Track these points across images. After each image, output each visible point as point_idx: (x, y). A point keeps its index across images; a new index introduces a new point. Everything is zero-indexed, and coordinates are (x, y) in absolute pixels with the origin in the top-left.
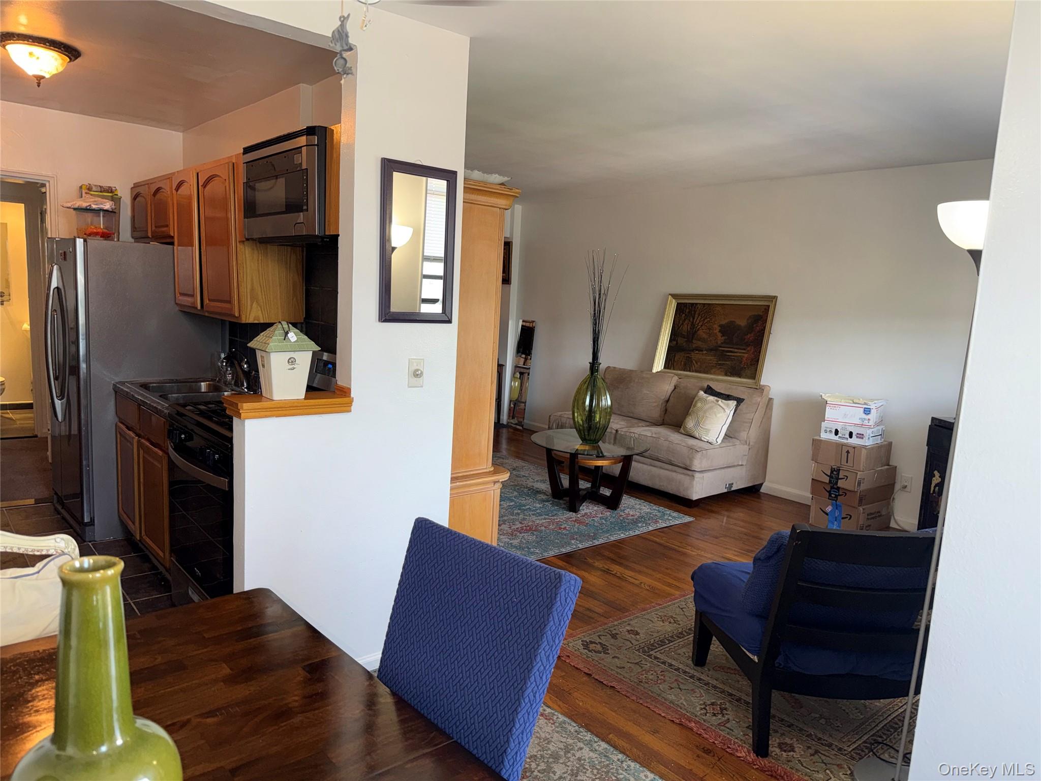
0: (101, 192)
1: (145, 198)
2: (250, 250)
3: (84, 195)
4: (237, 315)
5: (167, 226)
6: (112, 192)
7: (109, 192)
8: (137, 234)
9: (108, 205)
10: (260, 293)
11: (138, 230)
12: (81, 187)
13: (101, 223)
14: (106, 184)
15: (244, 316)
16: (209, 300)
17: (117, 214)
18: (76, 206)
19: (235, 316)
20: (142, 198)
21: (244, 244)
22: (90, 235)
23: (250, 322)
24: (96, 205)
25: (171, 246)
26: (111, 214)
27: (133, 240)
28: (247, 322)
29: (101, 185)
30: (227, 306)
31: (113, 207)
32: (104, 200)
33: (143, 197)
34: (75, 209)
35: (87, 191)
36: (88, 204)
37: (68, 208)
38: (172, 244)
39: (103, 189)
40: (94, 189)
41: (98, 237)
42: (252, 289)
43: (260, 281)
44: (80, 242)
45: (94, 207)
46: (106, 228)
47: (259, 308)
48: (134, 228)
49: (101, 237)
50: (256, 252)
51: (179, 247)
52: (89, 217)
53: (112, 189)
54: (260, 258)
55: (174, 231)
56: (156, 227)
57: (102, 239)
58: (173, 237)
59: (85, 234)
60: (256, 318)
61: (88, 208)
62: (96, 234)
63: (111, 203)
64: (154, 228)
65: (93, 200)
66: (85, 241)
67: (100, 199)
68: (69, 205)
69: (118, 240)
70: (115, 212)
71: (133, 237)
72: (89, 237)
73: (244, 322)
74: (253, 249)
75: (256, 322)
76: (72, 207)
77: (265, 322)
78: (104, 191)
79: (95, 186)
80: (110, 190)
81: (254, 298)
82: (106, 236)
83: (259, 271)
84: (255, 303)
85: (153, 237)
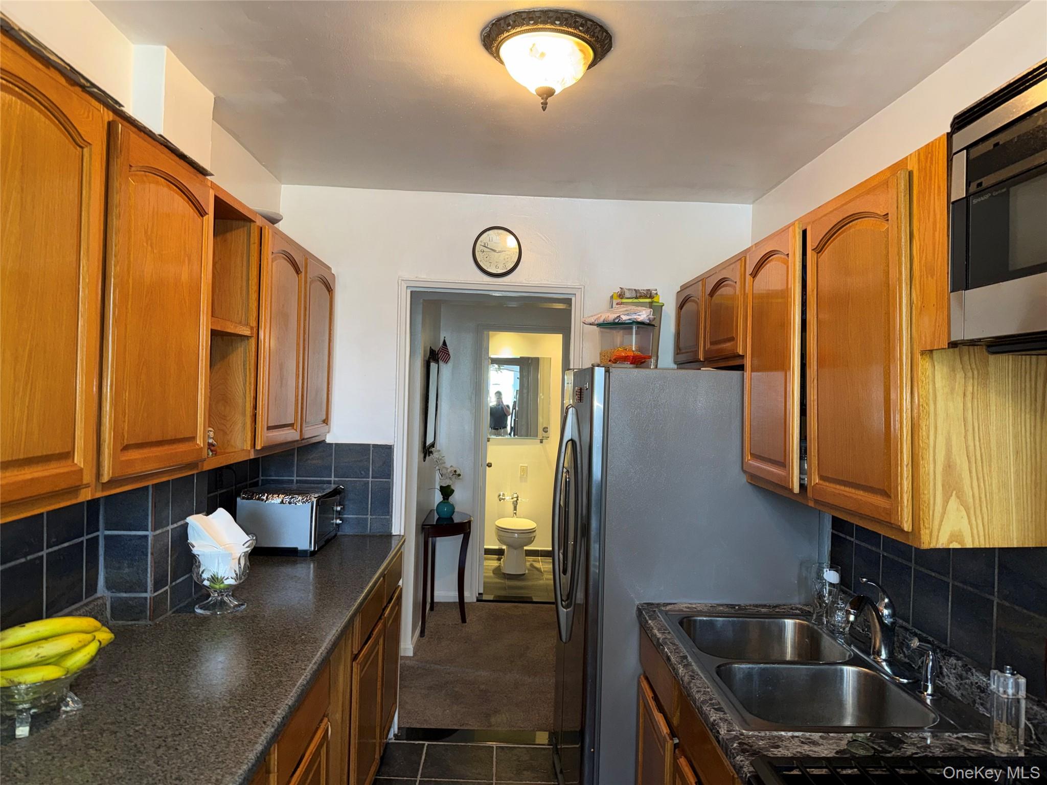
0: (636, 298)
1: (698, 304)
2: (945, 370)
3: (614, 305)
4: (907, 527)
5: (732, 339)
6: (651, 297)
7: (647, 296)
8: (682, 358)
9: (644, 315)
10: (966, 475)
11: (683, 351)
12: (612, 297)
13: (633, 342)
14: (643, 286)
15: (927, 531)
16: (822, 478)
17: (657, 328)
18: (601, 321)
19: (902, 531)
20: (693, 304)
21: (931, 358)
22: (615, 361)
23: (939, 546)
24: (628, 315)
25: (739, 373)
26: (649, 328)
27: (675, 366)
28: (932, 546)
29: (636, 289)
30: (879, 501)
31: (651, 317)
32: (640, 308)
33: (694, 301)
34: (599, 325)
35: (620, 301)
36: (616, 316)
37: (591, 324)
38: (741, 368)
39: (639, 294)
40: (627, 294)
41: (627, 364)
42: (949, 467)
43: (967, 448)
44: (599, 373)
45: (624, 318)
46: (639, 349)
47: (964, 513)
48: (678, 350)
49: (631, 364)
50: (960, 375)
51: (754, 374)
52: (618, 337)
53: (651, 293)
54: (970, 389)
55: (744, 345)
56: (712, 343)
57: (631, 366)
58: (742, 357)
59: (610, 361)
60: (953, 537)
61: (617, 321)
62: (624, 359)
63: (649, 310)
64: (708, 346)
65: (625, 309)
66: (607, 371)
67: (633, 307)
68: (592, 320)
69: (656, 367)
70: (654, 326)
71: (675, 362)
72: (614, 365)
73: (925, 546)
74: (953, 370)
75: (955, 545)
76: (596, 322)
77: (977, 545)
78: (641, 297)
79: (629, 290)
80: (649, 294)
81: (952, 487)
82: (639, 361)
83: (965, 420)
84: (953, 498)
85: (706, 359)
